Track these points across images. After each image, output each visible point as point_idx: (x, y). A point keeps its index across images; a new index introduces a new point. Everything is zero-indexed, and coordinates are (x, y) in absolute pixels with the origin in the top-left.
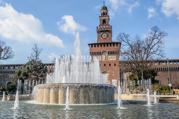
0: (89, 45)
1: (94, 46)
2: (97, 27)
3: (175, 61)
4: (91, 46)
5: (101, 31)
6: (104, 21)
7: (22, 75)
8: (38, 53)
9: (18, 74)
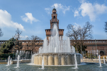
0: (46, 30)
1: (48, 31)
2: (51, 20)
3: (100, 41)
4: (46, 31)
5: (53, 23)
6: (54, 17)
7: (6, 47)
8: (19, 33)
9: (3, 46)
